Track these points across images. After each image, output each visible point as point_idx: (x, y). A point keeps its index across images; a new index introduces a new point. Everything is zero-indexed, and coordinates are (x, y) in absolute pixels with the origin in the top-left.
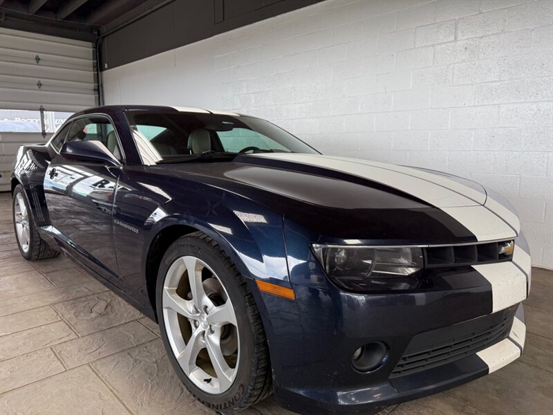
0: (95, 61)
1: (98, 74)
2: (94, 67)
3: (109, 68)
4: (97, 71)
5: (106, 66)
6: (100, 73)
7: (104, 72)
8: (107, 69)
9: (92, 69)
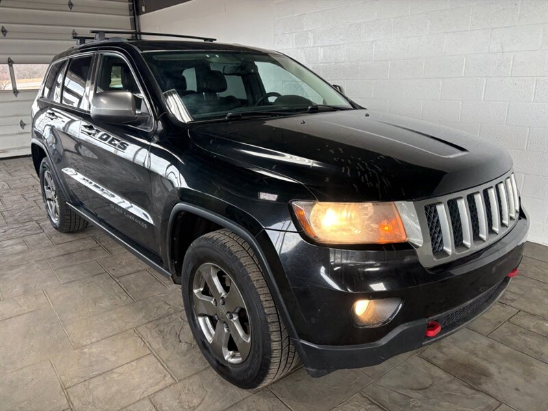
0: (132, 3)
1: (135, 18)
2: (130, 10)
3: (147, 12)
4: (134, 15)
5: (143, 9)
6: (136, 16)
7: (142, 17)
8: (144, 13)
9: (128, 13)
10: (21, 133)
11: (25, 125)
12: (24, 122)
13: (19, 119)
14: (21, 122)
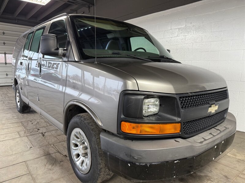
10: (6, 78)
11: (8, 75)
12: (8, 74)
13: (6, 73)
14: (7, 74)
